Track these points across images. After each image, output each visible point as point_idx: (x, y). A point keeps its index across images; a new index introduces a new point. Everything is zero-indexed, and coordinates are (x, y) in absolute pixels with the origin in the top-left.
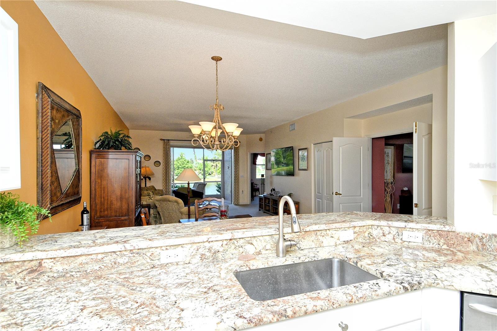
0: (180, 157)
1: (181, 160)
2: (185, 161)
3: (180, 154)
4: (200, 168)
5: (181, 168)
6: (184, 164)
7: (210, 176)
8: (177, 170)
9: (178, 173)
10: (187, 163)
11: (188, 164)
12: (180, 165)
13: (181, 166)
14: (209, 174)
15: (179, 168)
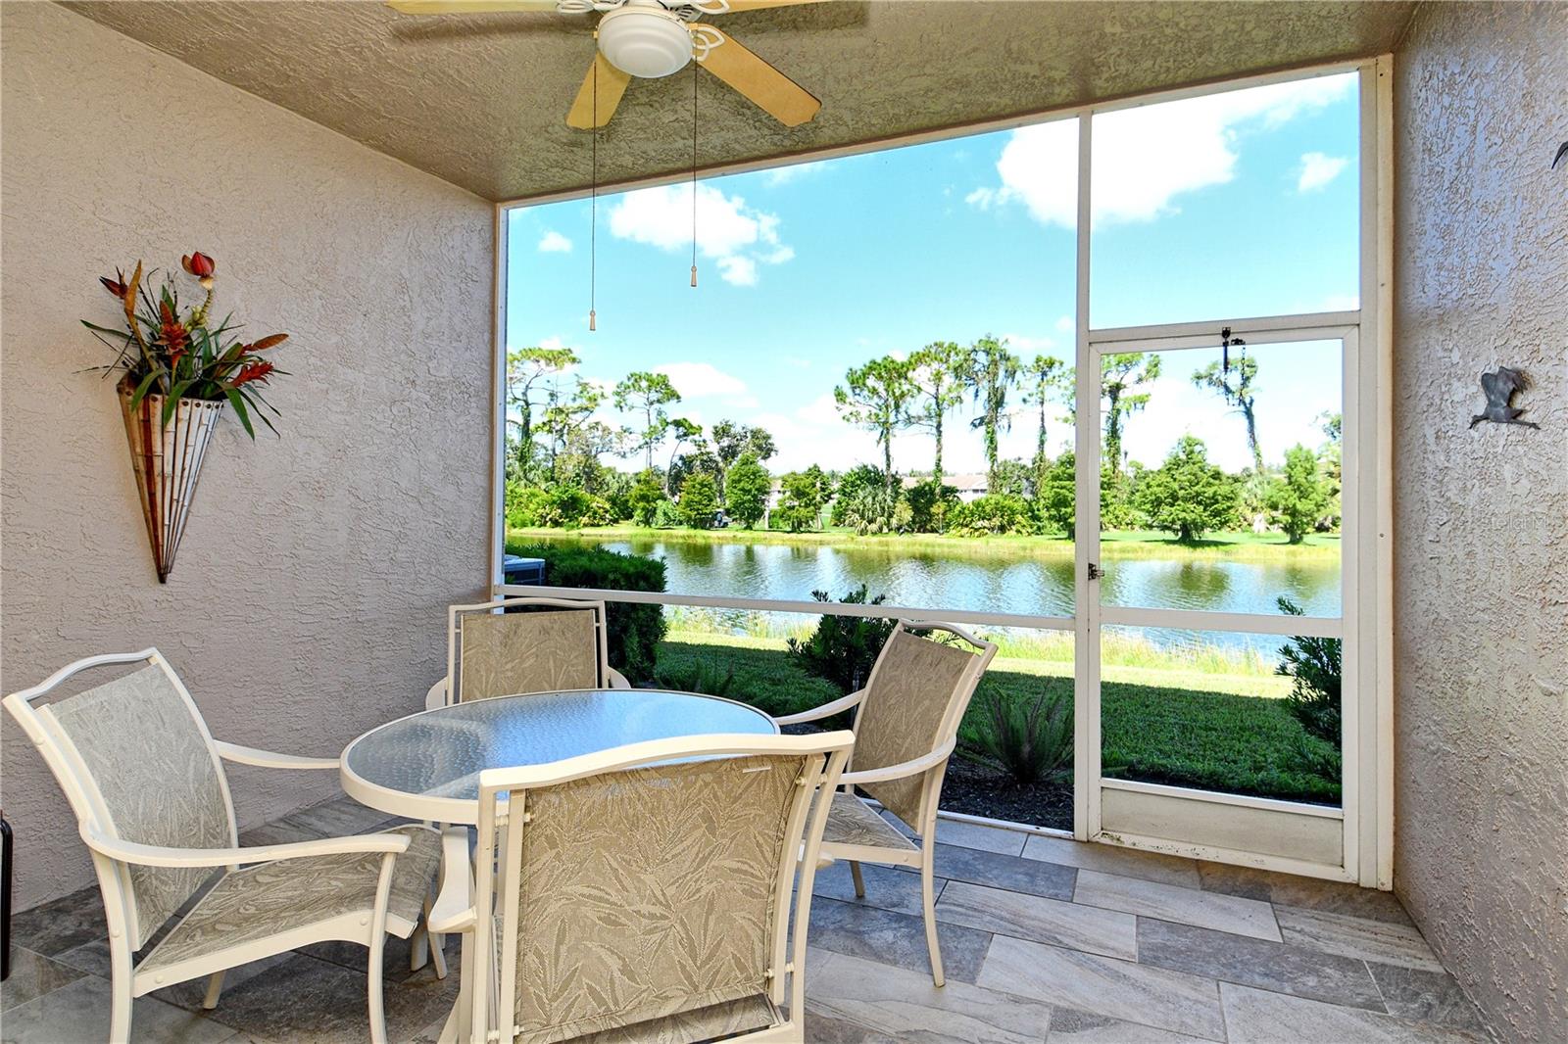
0: (1183, 457)
1: (1186, 469)
2: (1202, 470)
3: (1184, 444)
4: (1274, 499)
5: (1185, 500)
6: (1197, 484)
7: (1324, 534)
8: (1168, 508)
9: (1170, 519)
10: (1212, 481)
11: (1217, 482)
12: (1181, 488)
13: (1183, 491)
14: (1321, 528)
15: (1174, 497)
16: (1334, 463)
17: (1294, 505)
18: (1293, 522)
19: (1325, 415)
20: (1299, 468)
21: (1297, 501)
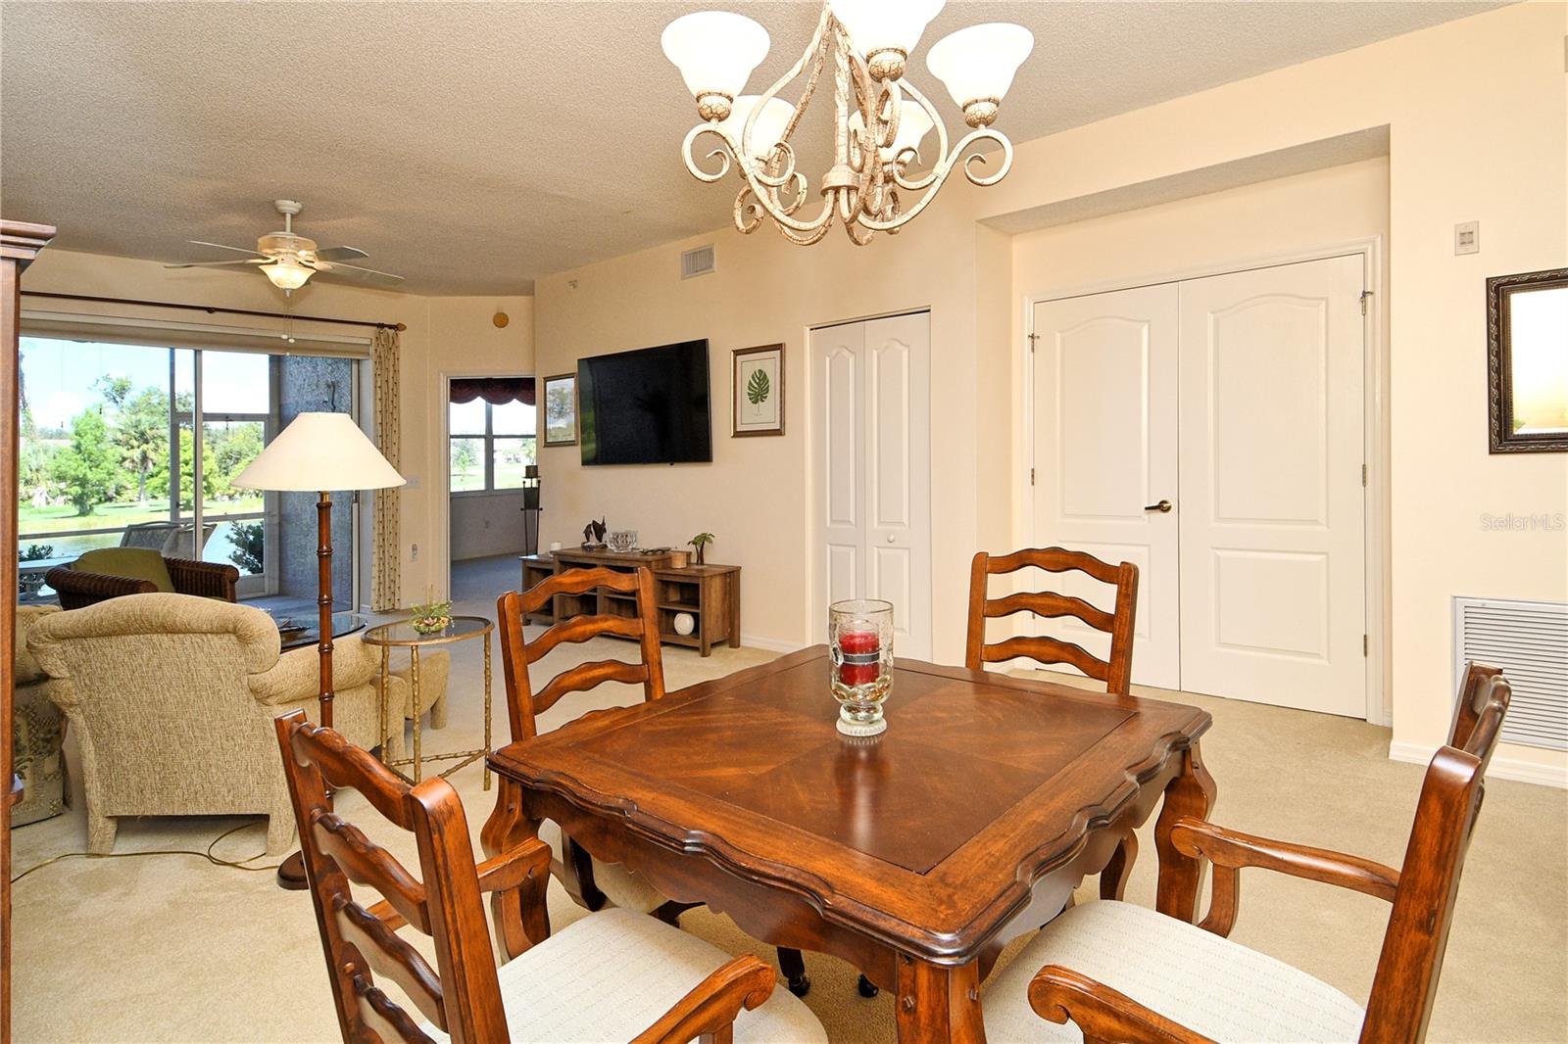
16: (121, 430)
17: (85, 475)
18: (83, 493)
19: (107, 378)
20: (89, 435)
21: (88, 470)
